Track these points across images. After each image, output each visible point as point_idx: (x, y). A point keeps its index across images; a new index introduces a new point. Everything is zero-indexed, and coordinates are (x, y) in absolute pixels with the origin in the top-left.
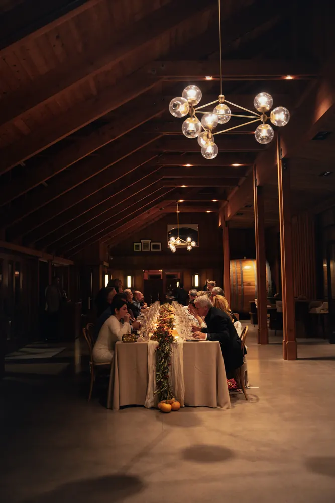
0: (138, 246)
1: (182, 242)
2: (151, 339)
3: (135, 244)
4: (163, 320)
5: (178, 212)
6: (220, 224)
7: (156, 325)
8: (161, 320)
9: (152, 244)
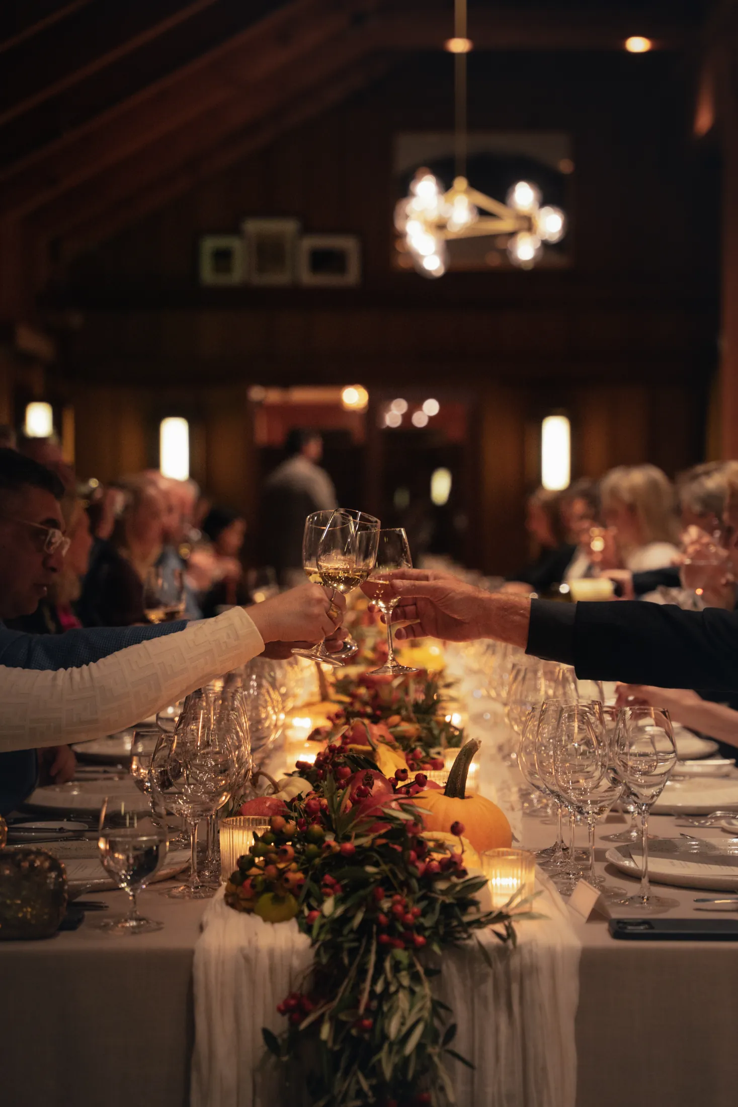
0: (223, 258)
1: (483, 213)
2: (234, 902)
3: (209, 245)
4: (363, 680)
5: (459, 46)
6: (704, 120)
7: (303, 725)
8: (343, 686)
9: (309, 243)
